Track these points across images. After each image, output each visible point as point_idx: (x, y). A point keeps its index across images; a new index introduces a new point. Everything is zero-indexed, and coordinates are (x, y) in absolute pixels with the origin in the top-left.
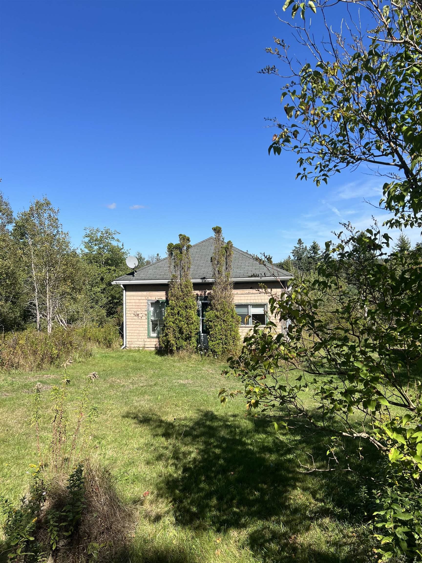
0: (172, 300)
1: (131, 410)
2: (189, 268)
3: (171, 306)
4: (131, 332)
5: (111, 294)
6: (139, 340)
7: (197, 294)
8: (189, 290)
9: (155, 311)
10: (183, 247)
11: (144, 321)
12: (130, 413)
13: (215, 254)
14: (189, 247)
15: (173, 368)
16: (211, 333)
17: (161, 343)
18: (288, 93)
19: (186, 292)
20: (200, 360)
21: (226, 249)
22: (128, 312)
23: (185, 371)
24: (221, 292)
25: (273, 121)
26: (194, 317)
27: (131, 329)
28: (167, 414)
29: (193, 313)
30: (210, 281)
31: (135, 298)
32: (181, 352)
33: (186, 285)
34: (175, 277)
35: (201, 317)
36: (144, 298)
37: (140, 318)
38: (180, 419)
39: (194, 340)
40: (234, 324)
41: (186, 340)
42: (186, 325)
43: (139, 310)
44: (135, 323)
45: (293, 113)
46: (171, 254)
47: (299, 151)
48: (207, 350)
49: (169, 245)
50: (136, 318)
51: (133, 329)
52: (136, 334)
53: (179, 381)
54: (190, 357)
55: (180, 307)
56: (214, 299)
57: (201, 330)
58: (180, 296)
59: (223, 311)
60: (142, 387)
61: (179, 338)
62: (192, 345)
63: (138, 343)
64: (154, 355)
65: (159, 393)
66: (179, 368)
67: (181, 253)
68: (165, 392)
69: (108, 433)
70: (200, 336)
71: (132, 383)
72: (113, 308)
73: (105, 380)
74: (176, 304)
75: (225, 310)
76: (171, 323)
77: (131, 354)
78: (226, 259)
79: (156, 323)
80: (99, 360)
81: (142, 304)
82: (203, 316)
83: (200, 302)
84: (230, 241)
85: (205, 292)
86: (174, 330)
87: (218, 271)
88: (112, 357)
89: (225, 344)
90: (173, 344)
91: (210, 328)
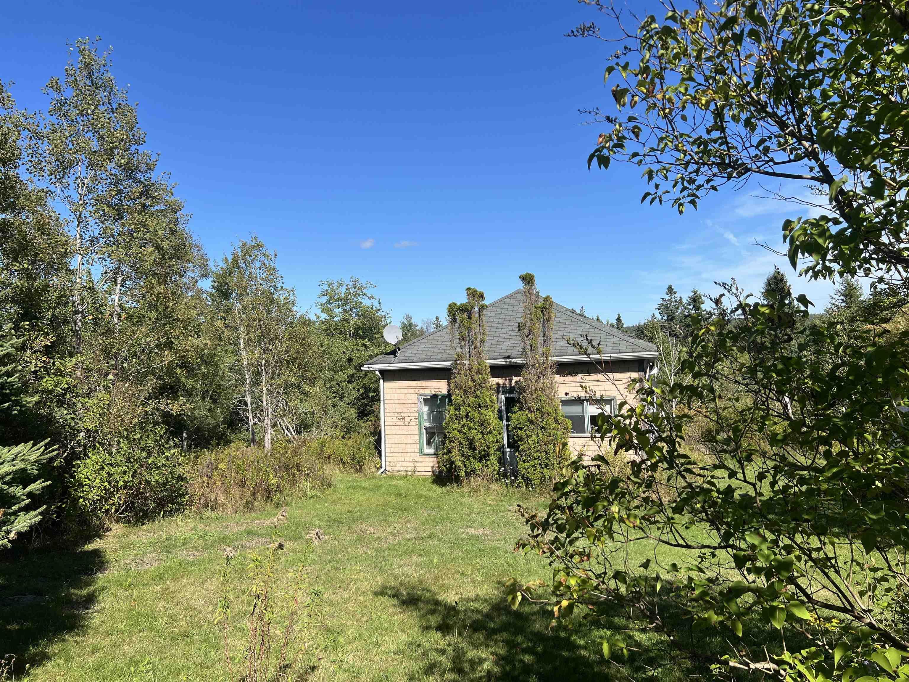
0: (457, 395)
1: (388, 582)
2: (483, 342)
3: (455, 404)
4: (394, 446)
5: (364, 384)
6: (407, 459)
7: (498, 384)
8: (483, 379)
9: (431, 411)
10: (473, 307)
11: (413, 428)
12: (386, 588)
13: (525, 318)
14: (482, 308)
15: (459, 508)
16: (521, 448)
17: (441, 464)
18: (616, 67)
19: (478, 382)
20: (505, 493)
21: (543, 310)
22: (388, 415)
23: (479, 512)
24: (536, 380)
25: (593, 114)
26: (494, 421)
27: (393, 441)
28: (446, 589)
29: (491, 416)
30: (518, 362)
31: (398, 391)
32: (472, 479)
33: (478, 370)
34: (460, 357)
35: (504, 421)
36: (412, 391)
37: (406, 423)
38: (468, 600)
39: (493, 459)
40: (559, 433)
41: (480, 459)
42: (480, 436)
43: (406, 410)
44: (400, 432)
45: (627, 99)
46: (454, 320)
47: (641, 161)
48: (516, 477)
49: (450, 306)
50: (401, 423)
51: (397, 441)
52: (401, 450)
53: (468, 530)
54: (489, 489)
55: (469, 406)
56: (525, 392)
57: (505, 442)
58: (470, 388)
59: (541, 412)
60: (409, 540)
61: (470, 456)
62: (491, 469)
63: (404, 464)
64: (430, 485)
65: (436, 551)
66: (470, 507)
67: (470, 318)
68: (445, 550)
69: (349, 623)
70: (504, 453)
71: (392, 534)
72: (366, 405)
73: (350, 528)
74: (463, 401)
75: (544, 410)
76: (456, 432)
77: (394, 483)
78: (544, 326)
79: (432, 431)
80: (342, 494)
81: (410, 401)
82: (508, 420)
83: (503, 397)
84: (548, 297)
85: (511, 380)
86: (461, 443)
87: (531, 346)
88: (364, 488)
89: (546, 467)
90: (459, 467)
91: (519, 440)
